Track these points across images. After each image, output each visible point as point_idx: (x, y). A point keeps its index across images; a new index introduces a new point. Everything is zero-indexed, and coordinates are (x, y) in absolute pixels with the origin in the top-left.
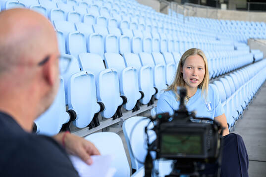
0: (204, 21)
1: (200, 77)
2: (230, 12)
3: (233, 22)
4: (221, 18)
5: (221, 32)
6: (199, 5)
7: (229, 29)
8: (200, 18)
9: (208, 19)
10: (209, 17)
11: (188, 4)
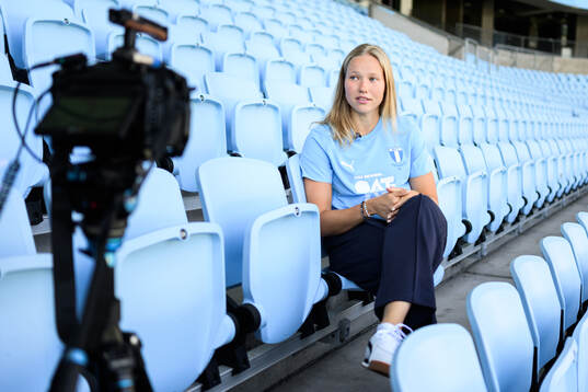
0: (529, 75)
1: (374, 95)
2: (577, 61)
3: (581, 77)
4: (560, 71)
5: (556, 93)
6: (522, 49)
7: (573, 88)
8: (523, 70)
9: (535, 72)
10: (538, 69)
11: (502, 46)
